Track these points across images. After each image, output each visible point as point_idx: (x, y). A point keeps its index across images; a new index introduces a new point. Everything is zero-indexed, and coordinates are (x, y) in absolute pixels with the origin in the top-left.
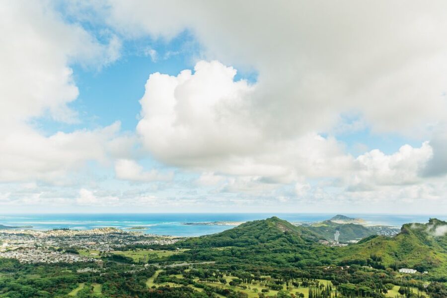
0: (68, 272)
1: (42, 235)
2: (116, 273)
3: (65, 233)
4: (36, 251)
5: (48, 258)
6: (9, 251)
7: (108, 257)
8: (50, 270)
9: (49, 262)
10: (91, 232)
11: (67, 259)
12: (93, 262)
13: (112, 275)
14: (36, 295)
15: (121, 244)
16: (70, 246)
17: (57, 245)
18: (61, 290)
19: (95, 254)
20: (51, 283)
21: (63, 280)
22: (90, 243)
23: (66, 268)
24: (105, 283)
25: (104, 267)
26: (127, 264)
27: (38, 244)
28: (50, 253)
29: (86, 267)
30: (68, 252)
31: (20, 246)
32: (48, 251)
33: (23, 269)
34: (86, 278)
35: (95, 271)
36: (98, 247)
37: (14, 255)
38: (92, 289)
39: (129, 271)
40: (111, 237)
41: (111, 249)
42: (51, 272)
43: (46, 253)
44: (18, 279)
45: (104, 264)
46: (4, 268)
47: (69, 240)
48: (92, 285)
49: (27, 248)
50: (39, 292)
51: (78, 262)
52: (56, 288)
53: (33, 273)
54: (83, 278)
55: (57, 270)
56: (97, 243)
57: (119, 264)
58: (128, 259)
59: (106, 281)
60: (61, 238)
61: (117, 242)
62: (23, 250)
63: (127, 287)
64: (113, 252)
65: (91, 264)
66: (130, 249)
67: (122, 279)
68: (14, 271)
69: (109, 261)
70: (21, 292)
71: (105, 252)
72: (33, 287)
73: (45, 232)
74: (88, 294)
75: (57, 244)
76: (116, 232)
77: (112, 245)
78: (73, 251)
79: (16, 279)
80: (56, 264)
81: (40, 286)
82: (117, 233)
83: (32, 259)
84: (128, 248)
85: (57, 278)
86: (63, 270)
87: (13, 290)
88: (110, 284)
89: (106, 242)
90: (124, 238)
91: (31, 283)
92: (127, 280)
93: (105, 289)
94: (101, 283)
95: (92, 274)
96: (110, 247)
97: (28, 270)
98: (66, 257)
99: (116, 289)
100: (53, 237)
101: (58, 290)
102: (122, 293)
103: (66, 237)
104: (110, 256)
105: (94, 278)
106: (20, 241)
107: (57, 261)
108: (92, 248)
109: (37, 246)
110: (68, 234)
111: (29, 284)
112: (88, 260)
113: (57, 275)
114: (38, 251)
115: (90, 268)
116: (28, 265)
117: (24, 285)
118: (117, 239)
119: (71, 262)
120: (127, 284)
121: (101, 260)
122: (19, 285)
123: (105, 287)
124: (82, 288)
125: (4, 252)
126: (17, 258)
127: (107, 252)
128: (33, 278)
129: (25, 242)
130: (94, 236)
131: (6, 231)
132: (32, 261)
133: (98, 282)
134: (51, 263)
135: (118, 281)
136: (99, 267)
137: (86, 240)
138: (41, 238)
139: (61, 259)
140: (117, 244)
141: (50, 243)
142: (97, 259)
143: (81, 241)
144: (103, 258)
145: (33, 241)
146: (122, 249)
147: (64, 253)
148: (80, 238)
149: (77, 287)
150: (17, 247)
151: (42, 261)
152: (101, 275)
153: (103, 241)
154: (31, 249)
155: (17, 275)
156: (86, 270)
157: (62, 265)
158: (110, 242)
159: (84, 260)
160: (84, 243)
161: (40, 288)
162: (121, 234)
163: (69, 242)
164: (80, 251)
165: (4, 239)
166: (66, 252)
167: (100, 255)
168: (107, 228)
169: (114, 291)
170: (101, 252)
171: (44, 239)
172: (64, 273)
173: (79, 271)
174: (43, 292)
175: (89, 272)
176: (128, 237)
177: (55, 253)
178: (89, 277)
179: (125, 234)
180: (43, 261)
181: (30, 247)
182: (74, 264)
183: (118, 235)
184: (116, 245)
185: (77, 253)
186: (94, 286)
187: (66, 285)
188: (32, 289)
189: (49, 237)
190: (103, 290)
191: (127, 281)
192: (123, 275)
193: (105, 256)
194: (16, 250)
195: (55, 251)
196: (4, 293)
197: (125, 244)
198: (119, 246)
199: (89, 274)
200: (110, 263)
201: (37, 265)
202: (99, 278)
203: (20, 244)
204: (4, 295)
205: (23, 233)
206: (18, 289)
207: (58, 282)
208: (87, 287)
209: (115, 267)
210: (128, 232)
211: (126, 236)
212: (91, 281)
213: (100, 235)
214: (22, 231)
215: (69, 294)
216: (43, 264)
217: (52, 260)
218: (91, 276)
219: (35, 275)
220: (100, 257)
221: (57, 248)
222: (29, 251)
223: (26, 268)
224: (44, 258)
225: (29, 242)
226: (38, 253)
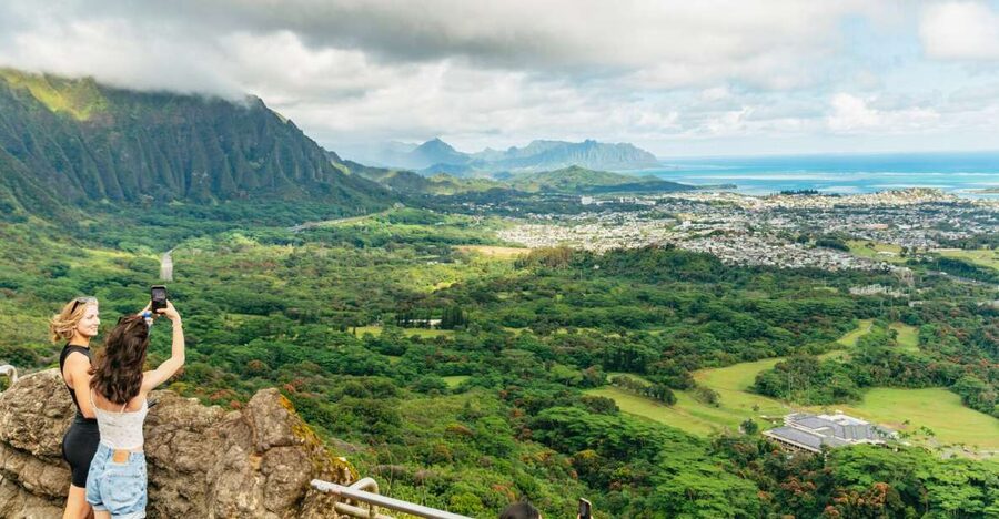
0: (829, 291)
1: (759, 205)
2: (954, 304)
3: (809, 202)
4: (751, 240)
5: (779, 256)
6: (697, 237)
7: (924, 262)
8: (787, 284)
9: (782, 264)
10: (872, 201)
11: (823, 260)
12: (886, 272)
13: (943, 308)
14: (764, 335)
15: (956, 230)
16: (826, 232)
17: (796, 228)
18: (820, 331)
19: (889, 253)
20: (794, 313)
21: (820, 309)
22: (872, 226)
23: (824, 282)
24: (926, 326)
25: (917, 286)
26: (981, 283)
27: (752, 224)
28: (782, 244)
29: (870, 283)
30: (823, 245)
31: (716, 227)
32: (777, 241)
33: (730, 278)
34: (874, 309)
35: (896, 294)
36: (894, 237)
37: (708, 246)
38: (894, 337)
39: (989, 303)
40: (927, 211)
41: (932, 243)
42: (789, 288)
43: (773, 244)
44: (724, 298)
45: (916, 278)
46: (694, 272)
47: (821, 218)
48: (891, 328)
49: (731, 231)
50: (770, 329)
51: (848, 268)
52: (807, 325)
53: (752, 286)
54: (866, 309)
55: (804, 284)
56: (891, 226)
57: (957, 281)
58: (983, 271)
59: (927, 321)
60: (803, 213)
61: (944, 226)
62: (723, 237)
63: (989, 343)
64: (937, 250)
65: (884, 277)
66: (985, 246)
67: (972, 321)
68: (711, 280)
69: (929, 273)
70: (733, 325)
71: (915, 249)
72: (758, 318)
73: (765, 198)
74: (887, 348)
75: (793, 225)
76: (940, 199)
77: (932, 233)
78: (834, 243)
79: (719, 296)
80: (798, 272)
81: (772, 317)
82: (942, 204)
83: (746, 257)
84: (981, 241)
85: (806, 302)
86: (816, 286)
87: (717, 319)
88: (939, 328)
89: (915, 226)
90: (965, 216)
91: (752, 308)
92: (986, 323)
93: (927, 340)
94: (915, 324)
95: (888, 301)
96: (926, 237)
97: (740, 280)
98: (819, 257)
99: (959, 344)
100: (782, 210)
101: (810, 329)
102: (975, 354)
103: (812, 211)
104: (930, 259)
105: (893, 309)
106: (715, 217)
107: (799, 264)
108: (879, 238)
109: (752, 229)
110: (817, 204)
111: (747, 310)
112: (874, 267)
113: (805, 295)
114: (756, 240)
115: (882, 285)
116: (739, 268)
117: (737, 310)
118: (943, 218)
119: (833, 269)
120: (987, 333)
121: (907, 269)
122: (727, 310)
123: (926, 335)
124: (868, 331)
125: (687, 240)
126: (715, 252)
127: (919, 250)
128: (754, 299)
129: (725, 220)
130: (881, 209)
131: (684, 196)
132: (745, 261)
133: (906, 320)
134: (788, 268)
135: (960, 325)
136: (905, 285)
137: (861, 217)
138: (756, 212)
139: (807, 261)
140: (946, 230)
141: (777, 223)
142: (897, 265)
143: (849, 219)
144: (912, 264)
145: (740, 218)
146: (962, 244)
147: (813, 247)
148: (848, 213)
149: (856, 327)
150: (710, 231)
151: (766, 262)
152: (911, 304)
153: (907, 222)
154: (739, 234)
155: (719, 288)
156: (873, 290)
157: (813, 273)
158: (926, 226)
159: (864, 265)
160: (860, 227)
161: (770, 320)
162: (953, 205)
163: (821, 222)
164: (851, 244)
165: (682, 211)
166: (817, 244)
167: (903, 256)
168: (913, 190)
169: (954, 349)
170: (905, 250)
171: (764, 214)
172: (820, 292)
173: (855, 291)
174: (778, 329)
175: (879, 294)
176: (976, 213)
177: (793, 246)
178: (882, 307)
179: (967, 205)
180: (769, 263)
181: (736, 229)
182: (841, 273)
183: (948, 209)
184: (943, 233)
185: (845, 249)
186: (898, 330)
187: (828, 320)
188: (756, 323)
189: (775, 210)
190: (923, 342)
191: (990, 326)
192: (973, 311)
193: (918, 260)
194: (709, 236)
195: (792, 241)
196: (700, 323)
197: (969, 232)
198: (952, 235)
199: (882, 300)
200: (932, 277)
201: (757, 270)
202: (907, 312)
203: (715, 223)
204: (700, 327)
205: (718, 199)
206: (727, 319)
207: (809, 312)
208: (879, 331)
209: (946, 287)
210: (974, 201)
211: (968, 211)
212: (889, 317)
213: (897, 207)
214: (716, 196)
215: (839, 341)
216: (769, 269)
217: (787, 260)
218: (886, 304)
219: (757, 292)
220: (906, 260)
221: (796, 235)
222: (736, 239)
223: (736, 276)
224: (770, 255)
225: (732, 219)
226: (757, 245)
